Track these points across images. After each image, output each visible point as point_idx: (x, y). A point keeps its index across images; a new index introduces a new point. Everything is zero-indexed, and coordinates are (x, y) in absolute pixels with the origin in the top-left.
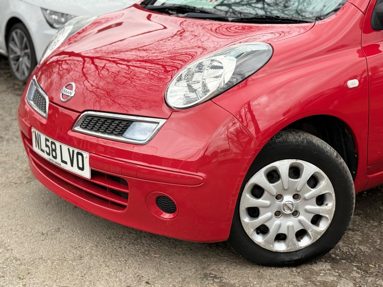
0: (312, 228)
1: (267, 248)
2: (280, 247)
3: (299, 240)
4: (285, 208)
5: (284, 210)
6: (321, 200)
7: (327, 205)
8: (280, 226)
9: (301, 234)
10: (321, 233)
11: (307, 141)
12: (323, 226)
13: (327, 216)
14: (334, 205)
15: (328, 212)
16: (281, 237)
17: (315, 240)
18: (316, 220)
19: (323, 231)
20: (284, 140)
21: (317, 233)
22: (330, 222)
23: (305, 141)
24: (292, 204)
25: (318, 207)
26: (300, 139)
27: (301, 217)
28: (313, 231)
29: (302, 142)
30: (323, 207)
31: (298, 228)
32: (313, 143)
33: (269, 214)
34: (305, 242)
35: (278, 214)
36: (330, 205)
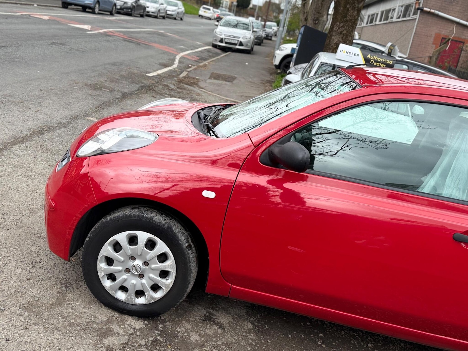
0: (149, 292)
1: (110, 293)
2: (121, 296)
3: (137, 297)
4: (134, 268)
5: (133, 270)
6: (164, 274)
7: (167, 280)
8: (125, 280)
9: (140, 293)
10: (155, 299)
12: (159, 295)
13: (164, 288)
14: (173, 282)
15: (166, 286)
16: (123, 289)
17: (149, 303)
18: (155, 288)
19: (157, 298)
21: (152, 298)
22: (165, 293)
24: (140, 268)
25: (159, 279)
27: (144, 281)
28: (149, 294)
30: (164, 281)
31: (139, 288)
33: (120, 268)
34: (141, 301)
35: (128, 270)
36: (169, 281)
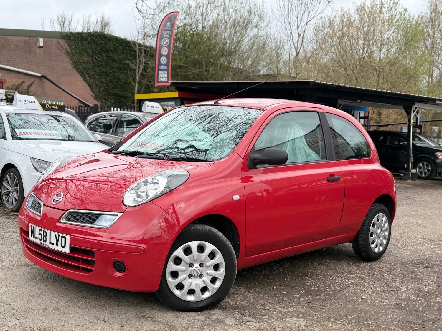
0: (210, 286)
2: (191, 298)
3: (203, 294)
4: (195, 272)
6: (216, 267)
7: (220, 271)
8: (191, 284)
9: (204, 289)
10: (216, 289)
11: (209, 230)
12: (218, 284)
13: (220, 278)
14: (225, 270)
15: (221, 275)
16: (191, 292)
17: (213, 294)
18: (214, 280)
19: (217, 287)
20: (194, 228)
21: (214, 289)
22: (222, 281)
23: (207, 230)
24: (199, 269)
25: (214, 272)
26: (204, 229)
27: (204, 278)
28: (211, 287)
29: (206, 230)
30: (218, 272)
31: (202, 285)
32: (212, 231)
33: (185, 276)
34: (207, 295)
35: (190, 276)
36: (222, 270)
